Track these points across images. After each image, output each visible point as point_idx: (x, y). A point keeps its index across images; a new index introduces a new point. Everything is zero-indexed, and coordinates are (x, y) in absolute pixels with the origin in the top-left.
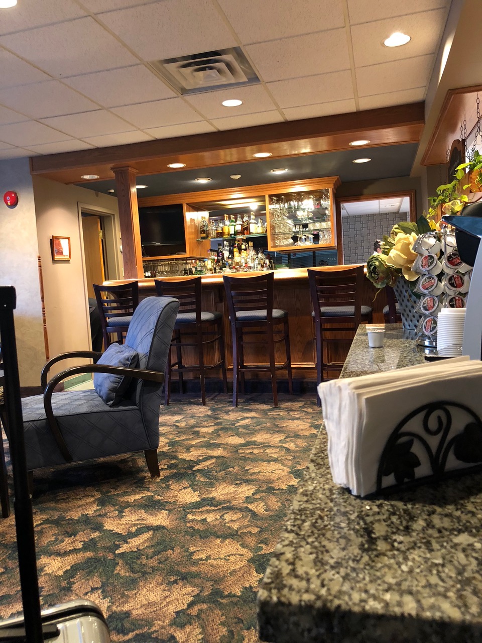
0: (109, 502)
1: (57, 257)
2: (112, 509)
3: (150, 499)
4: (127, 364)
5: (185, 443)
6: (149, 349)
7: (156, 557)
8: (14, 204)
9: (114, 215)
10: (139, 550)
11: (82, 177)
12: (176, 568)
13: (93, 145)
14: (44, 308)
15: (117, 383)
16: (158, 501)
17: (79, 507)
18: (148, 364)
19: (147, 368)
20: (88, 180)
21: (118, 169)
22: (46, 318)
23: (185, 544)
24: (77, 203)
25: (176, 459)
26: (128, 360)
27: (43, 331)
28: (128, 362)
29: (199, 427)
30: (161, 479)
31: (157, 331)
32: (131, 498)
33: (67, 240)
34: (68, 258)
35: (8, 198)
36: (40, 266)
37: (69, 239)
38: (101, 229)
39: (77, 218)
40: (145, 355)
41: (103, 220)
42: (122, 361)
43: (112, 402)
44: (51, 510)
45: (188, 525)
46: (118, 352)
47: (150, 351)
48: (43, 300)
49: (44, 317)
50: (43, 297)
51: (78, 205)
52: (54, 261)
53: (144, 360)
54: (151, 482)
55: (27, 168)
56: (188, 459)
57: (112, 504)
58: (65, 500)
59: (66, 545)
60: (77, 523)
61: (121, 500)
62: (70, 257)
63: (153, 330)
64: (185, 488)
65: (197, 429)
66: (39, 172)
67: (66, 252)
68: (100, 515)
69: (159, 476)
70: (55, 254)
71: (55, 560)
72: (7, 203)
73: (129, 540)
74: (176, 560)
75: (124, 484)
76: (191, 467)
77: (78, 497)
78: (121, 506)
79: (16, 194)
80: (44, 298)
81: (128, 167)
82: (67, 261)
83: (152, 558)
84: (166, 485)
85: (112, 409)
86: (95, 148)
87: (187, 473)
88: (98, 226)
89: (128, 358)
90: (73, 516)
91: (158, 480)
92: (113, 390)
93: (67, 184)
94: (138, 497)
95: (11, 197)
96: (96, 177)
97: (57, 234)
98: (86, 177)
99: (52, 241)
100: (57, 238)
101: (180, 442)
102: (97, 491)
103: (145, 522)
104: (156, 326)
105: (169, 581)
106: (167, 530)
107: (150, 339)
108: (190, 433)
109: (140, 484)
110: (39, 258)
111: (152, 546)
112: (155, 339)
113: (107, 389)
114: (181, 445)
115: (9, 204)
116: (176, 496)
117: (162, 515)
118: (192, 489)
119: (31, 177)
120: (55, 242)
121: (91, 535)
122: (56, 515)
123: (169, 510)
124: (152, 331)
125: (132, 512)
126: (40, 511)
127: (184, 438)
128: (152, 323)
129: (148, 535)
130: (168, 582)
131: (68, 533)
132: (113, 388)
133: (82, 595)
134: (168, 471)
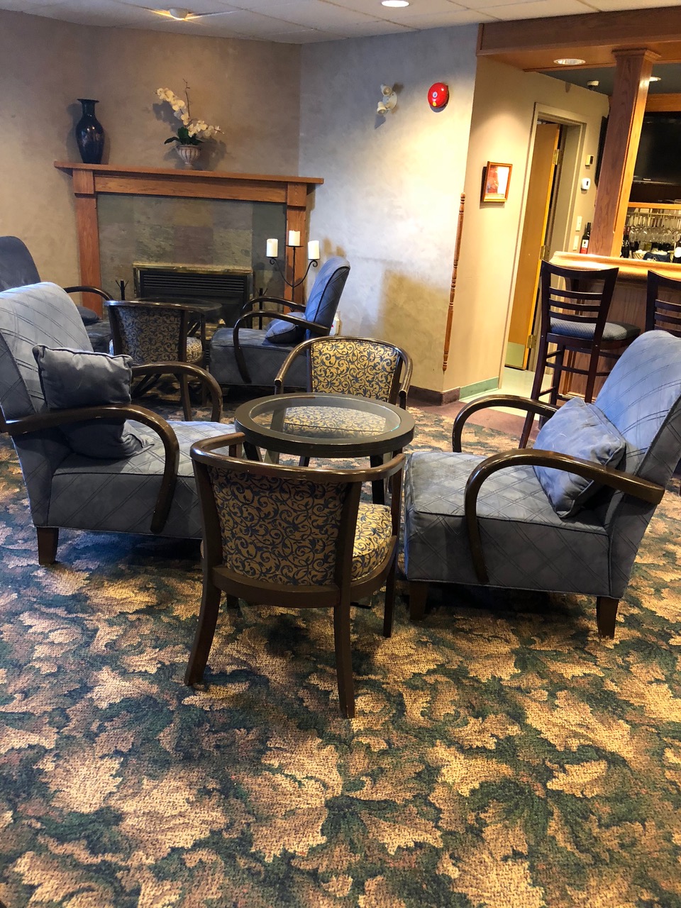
0: (534, 666)
1: (488, 197)
2: (538, 682)
3: (598, 683)
4: (606, 460)
5: (653, 573)
6: (649, 445)
7: (615, 828)
8: (441, 105)
9: (585, 124)
10: (585, 798)
11: (555, 62)
12: (652, 873)
13: (593, 7)
14: (454, 278)
15: (583, 485)
16: (610, 696)
17: (488, 657)
18: (641, 468)
19: (637, 475)
20: (565, 66)
21: (625, 53)
22: (456, 293)
23: (665, 821)
24: (535, 103)
25: (638, 607)
26: (608, 452)
27: (447, 311)
28: (607, 457)
29: (675, 544)
30: (615, 645)
31: (672, 417)
32: (569, 671)
33: (508, 169)
34: (504, 198)
35: (435, 94)
36: (462, 211)
37: (510, 167)
38: (559, 148)
39: (530, 130)
40: (640, 452)
41: (565, 132)
42: (598, 451)
43: (565, 513)
44: (447, 647)
45: (668, 774)
46: (587, 425)
47: (651, 448)
48: (456, 265)
49: (453, 290)
50: (457, 260)
51: (535, 107)
52: (483, 203)
53: (636, 459)
54: (599, 645)
55: (473, 44)
56: (659, 614)
57: (538, 673)
58: (466, 634)
59: (471, 734)
60: (486, 691)
61: (553, 668)
62: (506, 196)
63: (666, 414)
64: (658, 681)
65: (671, 547)
66: (490, 53)
67: (501, 189)
68: (519, 689)
69: (612, 637)
70: (486, 192)
71: (456, 757)
72: (431, 103)
73: (567, 766)
74: (650, 853)
75: (555, 631)
76: (666, 636)
77: (485, 635)
78: (551, 682)
79: (446, 88)
80: (459, 262)
81: (646, 49)
82: (501, 204)
83: (608, 826)
84: (624, 661)
85: (564, 524)
86: (597, 11)
87: (659, 648)
88: (554, 142)
89: (609, 450)
90: (479, 672)
91: (610, 644)
92: (572, 495)
93: (526, 70)
94: (578, 671)
95: (439, 92)
96: (579, 62)
97: (493, 160)
98: (562, 62)
99: (485, 171)
100: (494, 166)
101: (644, 568)
102: (514, 632)
103: (591, 735)
104: (673, 409)
105: (640, 900)
106: (630, 769)
107: (655, 427)
108: (661, 553)
109: (580, 643)
110: (463, 198)
111: (607, 798)
112: (666, 429)
113: (564, 492)
114: (645, 575)
115: (435, 104)
116: (642, 696)
117: (621, 732)
118: (670, 687)
119: (476, 58)
120: (491, 171)
121: (507, 729)
122: (456, 662)
123: (634, 726)
124: (663, 414)
125: (570, 702)
126: (433, 643)
127: (650, 561)
128: (666, 401)
129: (599, 770)
130: (637, 899)
131: (473, 707)
132: (573, 493)
133: (499, 859)
134: (626, 629)
